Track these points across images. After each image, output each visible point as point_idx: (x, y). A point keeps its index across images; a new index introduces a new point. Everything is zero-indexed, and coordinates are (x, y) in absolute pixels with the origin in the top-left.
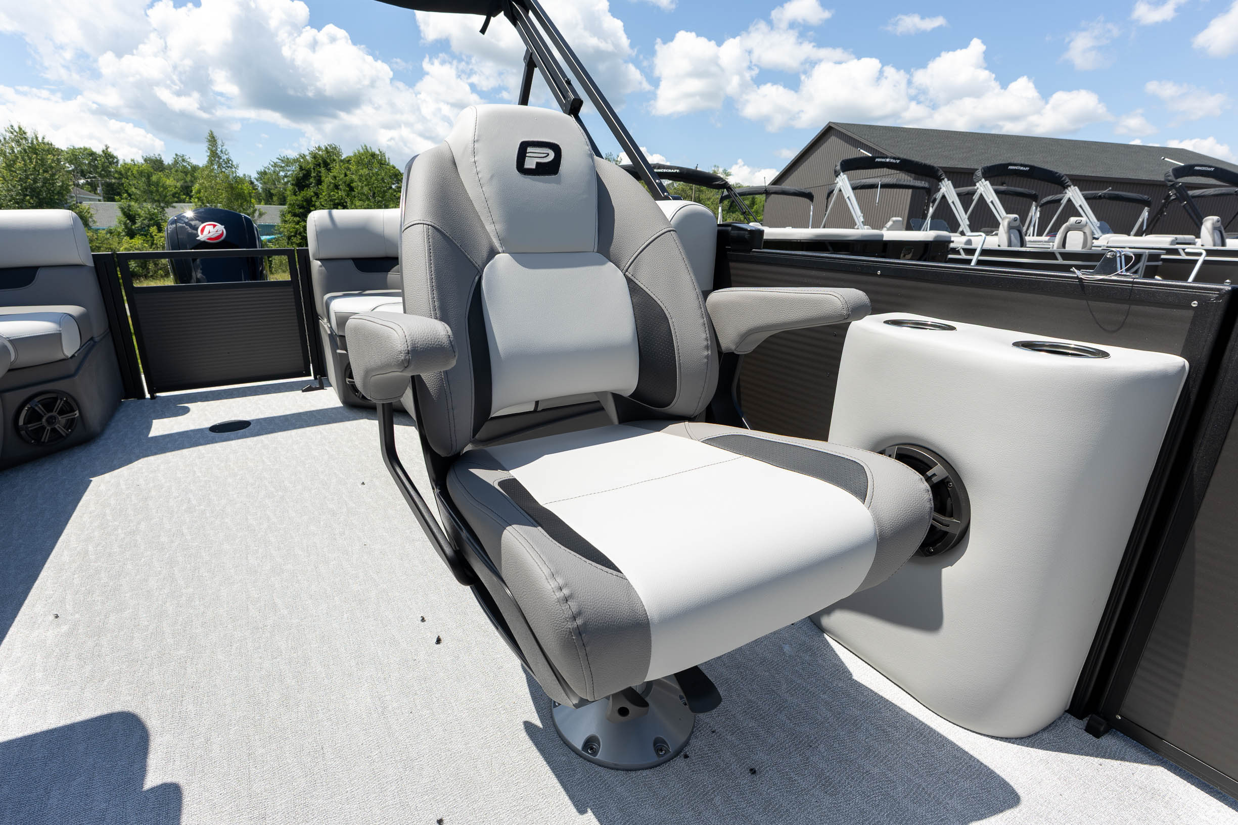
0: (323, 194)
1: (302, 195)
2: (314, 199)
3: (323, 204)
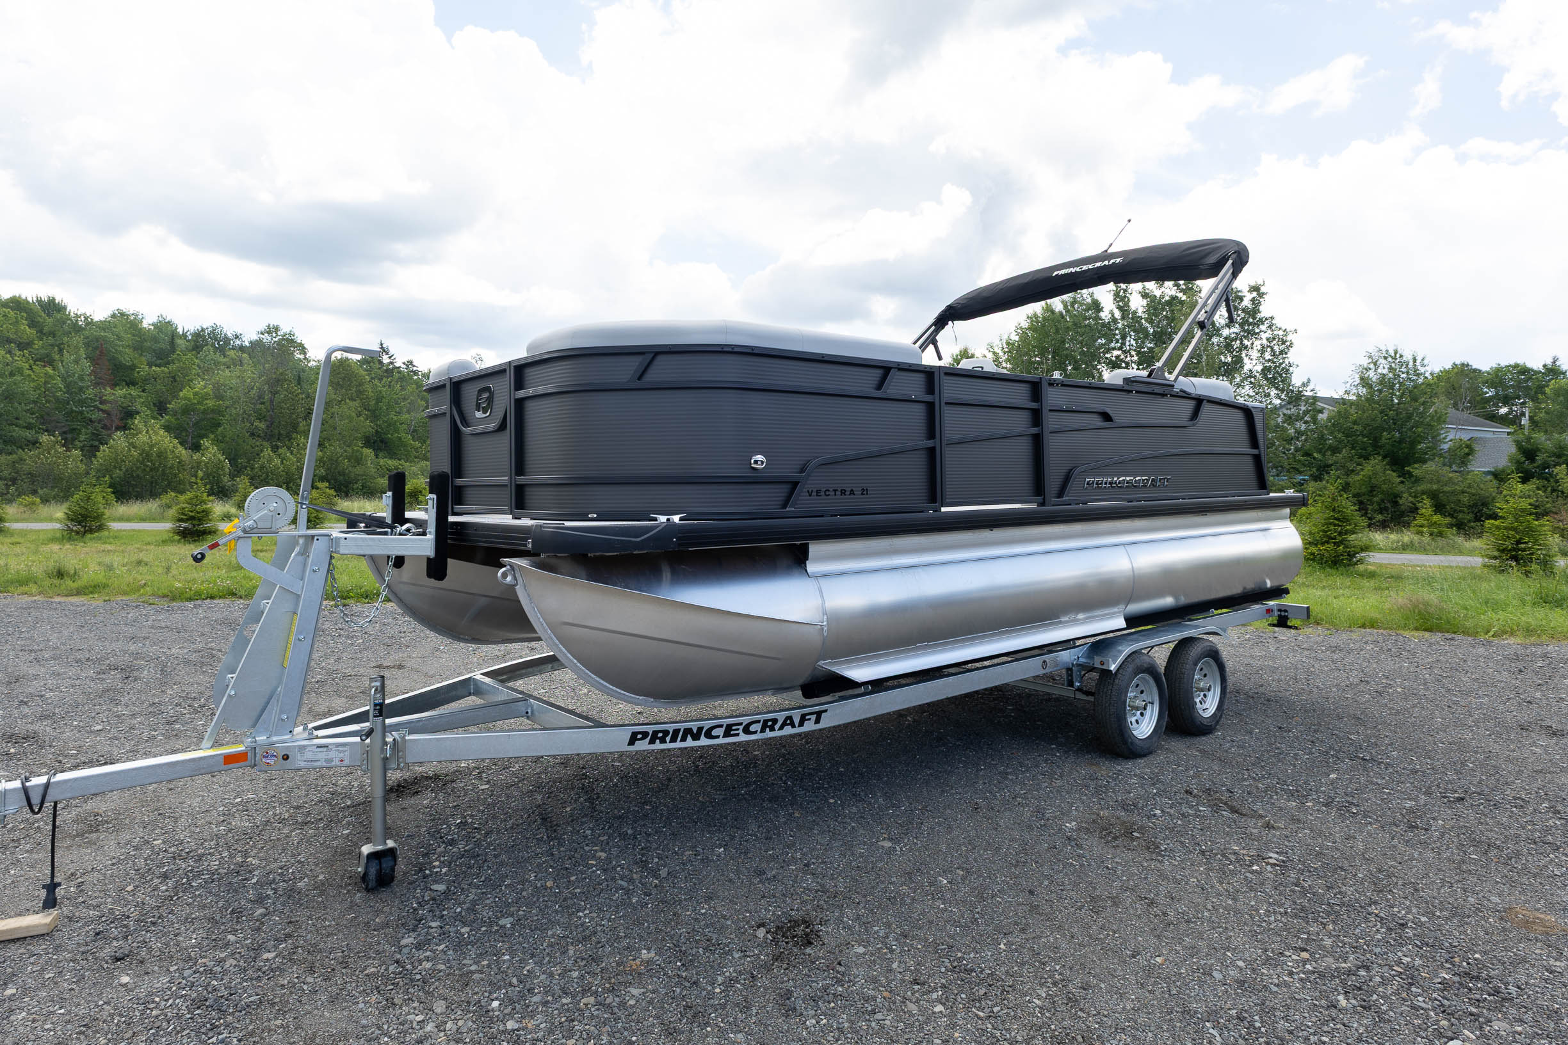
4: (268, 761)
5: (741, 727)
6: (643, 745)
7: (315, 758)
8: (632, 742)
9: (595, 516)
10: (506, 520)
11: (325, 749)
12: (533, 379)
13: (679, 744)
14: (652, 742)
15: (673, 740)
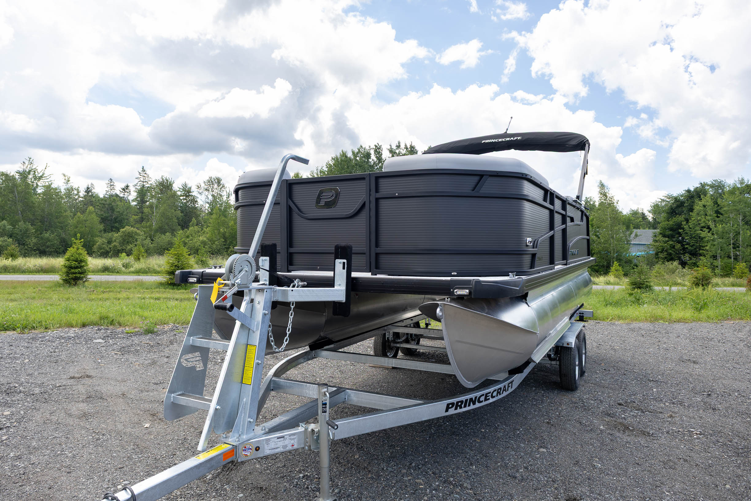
4: (246, 453)
5: (490, 394)
6: (452, 411)
7: (276, 446)
8: (447, 411)
9: (456, 273)
10: (368, 275)
11: (282, 439)
12: (383, 184)
13: (467, 408)
14: (456, 409)
15: (465, 406)
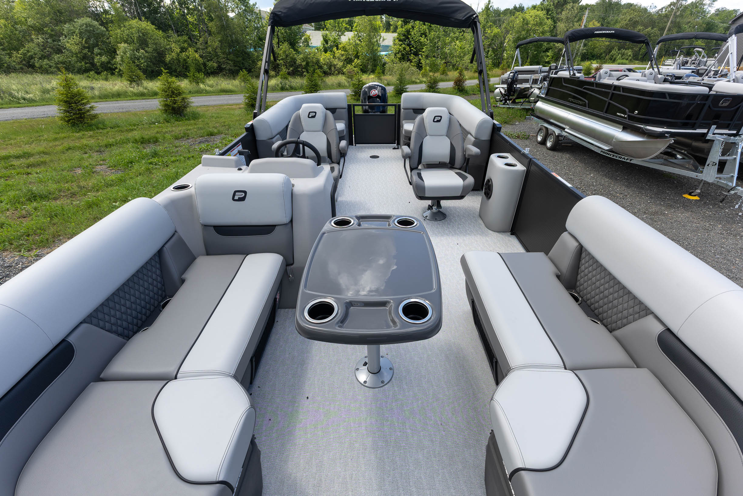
0: (417, 27)
1: (405, 28)
2: (411, 30)
3: (415, 33)
